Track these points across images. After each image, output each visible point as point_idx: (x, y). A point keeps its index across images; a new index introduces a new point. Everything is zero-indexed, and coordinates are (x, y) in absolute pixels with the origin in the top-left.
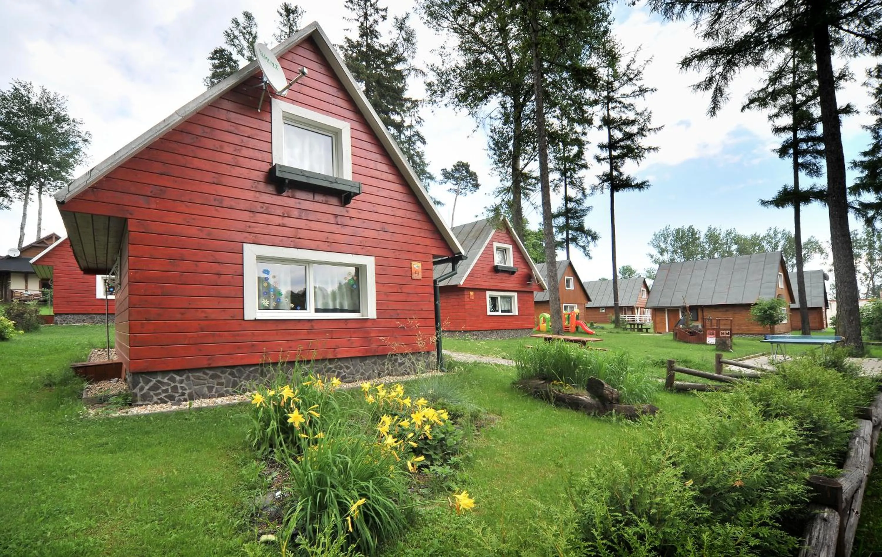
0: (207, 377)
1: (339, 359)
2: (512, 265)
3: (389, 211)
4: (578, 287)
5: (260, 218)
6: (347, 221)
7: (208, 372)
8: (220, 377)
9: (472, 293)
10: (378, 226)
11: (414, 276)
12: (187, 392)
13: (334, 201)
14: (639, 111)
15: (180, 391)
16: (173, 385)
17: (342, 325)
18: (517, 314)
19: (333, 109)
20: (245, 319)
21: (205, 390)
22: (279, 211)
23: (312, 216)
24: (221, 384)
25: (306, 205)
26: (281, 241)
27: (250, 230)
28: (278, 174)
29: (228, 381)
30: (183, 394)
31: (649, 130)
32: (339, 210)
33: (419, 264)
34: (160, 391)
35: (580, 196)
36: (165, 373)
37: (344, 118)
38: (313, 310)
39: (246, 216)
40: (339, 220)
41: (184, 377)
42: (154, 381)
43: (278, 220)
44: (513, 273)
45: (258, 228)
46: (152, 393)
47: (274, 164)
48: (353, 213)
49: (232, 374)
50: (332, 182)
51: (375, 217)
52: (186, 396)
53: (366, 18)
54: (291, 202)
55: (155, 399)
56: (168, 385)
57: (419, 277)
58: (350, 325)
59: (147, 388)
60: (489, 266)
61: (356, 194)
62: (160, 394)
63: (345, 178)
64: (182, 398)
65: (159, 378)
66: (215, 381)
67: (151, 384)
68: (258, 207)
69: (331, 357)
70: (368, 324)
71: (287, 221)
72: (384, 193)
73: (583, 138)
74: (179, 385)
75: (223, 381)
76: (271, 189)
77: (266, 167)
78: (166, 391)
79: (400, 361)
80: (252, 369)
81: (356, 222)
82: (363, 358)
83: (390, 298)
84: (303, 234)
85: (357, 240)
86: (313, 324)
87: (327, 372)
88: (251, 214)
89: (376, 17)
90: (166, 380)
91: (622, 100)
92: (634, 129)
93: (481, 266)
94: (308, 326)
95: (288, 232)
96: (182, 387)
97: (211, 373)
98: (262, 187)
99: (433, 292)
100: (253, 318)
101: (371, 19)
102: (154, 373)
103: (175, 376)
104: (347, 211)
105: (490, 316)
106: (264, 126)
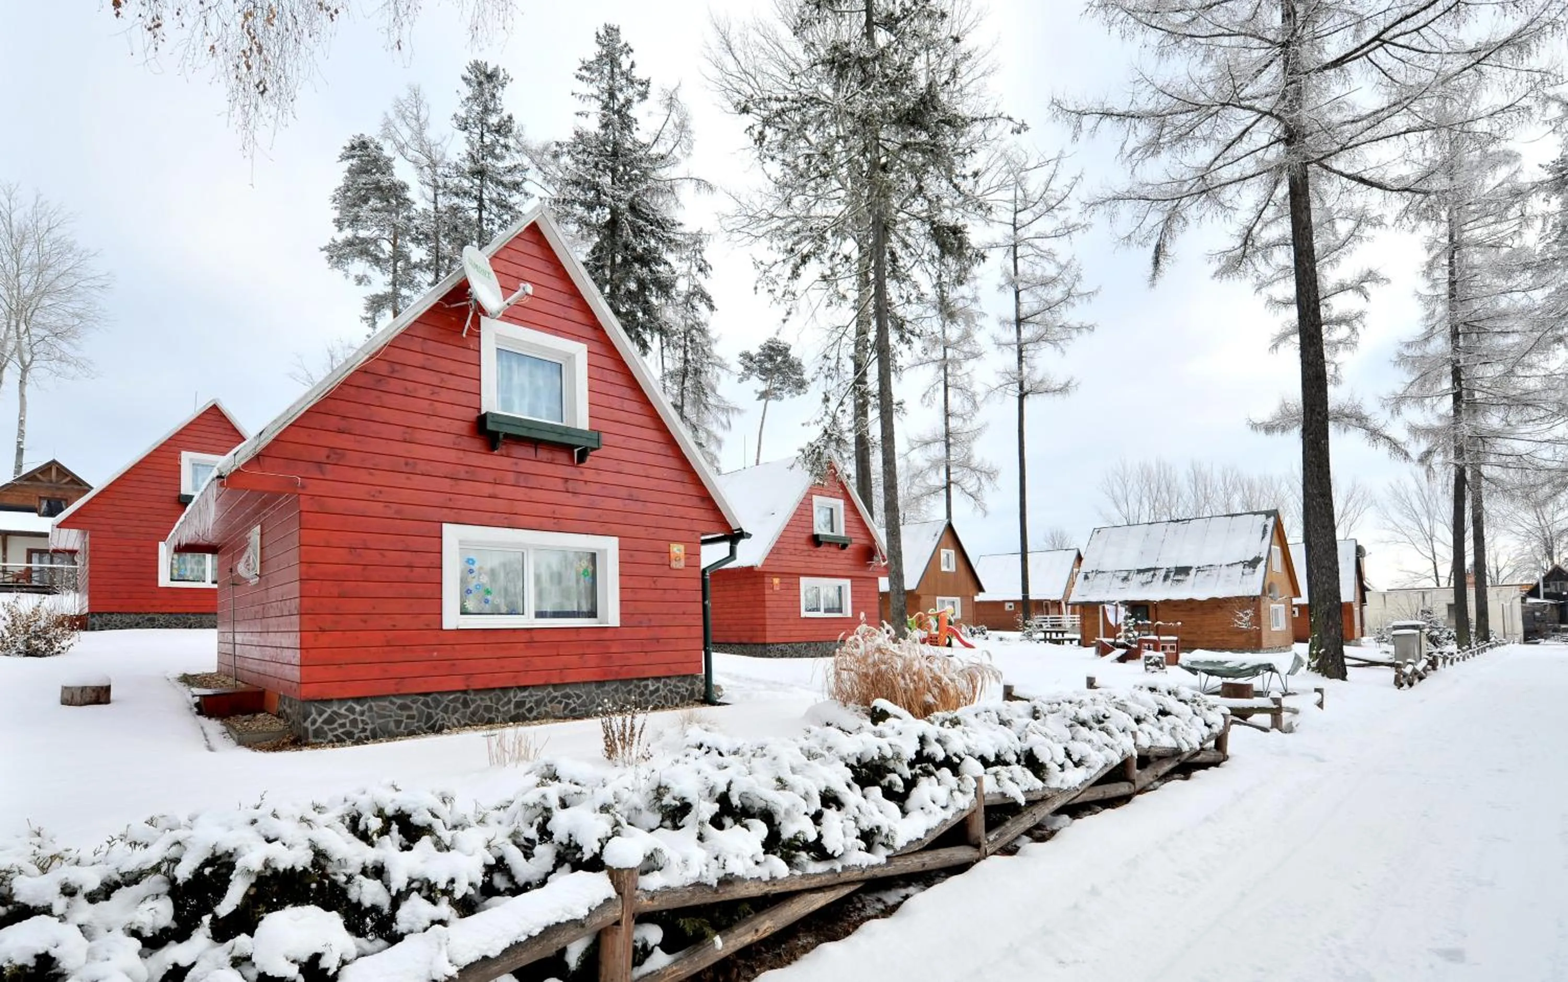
0: (394, 708)
1: (568, 684)
2: (843, 534)
3: (640, 470)
4: (962, 567)
5: (466, 487)
6: (581, 487)
7: (394, 700)
8: (410, 708)
9: (776, 581)
10: (623, 492)
11: (674, 565)
12: (369, 727)
13: (562, 457)
14: (1064, 263)
15: (361, 726)
16: (352, 717)
17: (573, 637)
18: (850, 615)
19: (565, 324)
20: (445, 627)
21: (392, 725)
22: (490, 476)
23: (533, 482)
24: (410, 717)
25: (525, 466)
26: (492, 518)
27: (451, 505)
28: (490, 426)
29: (421, 713)
30: (364, 730)
31: (1081, 295)
32: (569, 472)
33: (682, 547)
34: (336, 725)
35: (968, 406)
36: (342, 700)
37: (579, 338)
38: (533, 615)
39: (446, 484)
40: (571, 485)
41: (366, 707)
42: (329, 711)
43: (488, 489)
44: (844, 546)
45: (462, 502)
46: (326, 728)
47: (483, 412)
48: (589, 475)
49: (426, 704)
50: (561, 434)
51: (622, 479)
52: (368, 733)
53: (612, 96)
54: (505, 462)
55: (330, 736)
56: (346, 717)
57: (681, 565)
58: (583, 636)
59: (320, 720)
60: (805, 536)
61: (593, 449)
62: (336, 729)
63: (579, 427)
64: (362, 735)
65: (335, 708)
66: (405, 713)
67: (325, 716)
68: (462, 472)
69: (557, 681)
70: (606, 636)
71: (499, 490)
72: (634, 444)
73: (974, 307)
74: (359, 718)
75: (415, 712)
76: (477, 444)
77: (472, 415)
78: (343, 725)
79: (651, 688)
80: (451, 697)
81: (593, 488)
82: (600, 684)
83: (638, 597)
84: (520, 507)
85: (591, 514)
86: (534, 634)
87: (551, 702)
88: (453, 482)
89: (630, 92)
90: (343, 711)
91: (1037, 242)
92: (1057, 293)
93: (792, 535)
94: (525, 637)
95: (500, 505)
96: (363, 721)
97: (399, 702)
98: (467, 443)
99: (700, 587)
100: (454, 627)
101: (621, 97)
102: (329, 701)
103: (355, 705)
104: (582, 473)
105: (806, 618)
106: (470, 356)
